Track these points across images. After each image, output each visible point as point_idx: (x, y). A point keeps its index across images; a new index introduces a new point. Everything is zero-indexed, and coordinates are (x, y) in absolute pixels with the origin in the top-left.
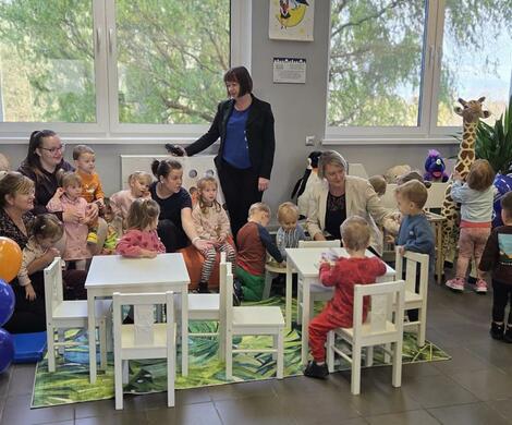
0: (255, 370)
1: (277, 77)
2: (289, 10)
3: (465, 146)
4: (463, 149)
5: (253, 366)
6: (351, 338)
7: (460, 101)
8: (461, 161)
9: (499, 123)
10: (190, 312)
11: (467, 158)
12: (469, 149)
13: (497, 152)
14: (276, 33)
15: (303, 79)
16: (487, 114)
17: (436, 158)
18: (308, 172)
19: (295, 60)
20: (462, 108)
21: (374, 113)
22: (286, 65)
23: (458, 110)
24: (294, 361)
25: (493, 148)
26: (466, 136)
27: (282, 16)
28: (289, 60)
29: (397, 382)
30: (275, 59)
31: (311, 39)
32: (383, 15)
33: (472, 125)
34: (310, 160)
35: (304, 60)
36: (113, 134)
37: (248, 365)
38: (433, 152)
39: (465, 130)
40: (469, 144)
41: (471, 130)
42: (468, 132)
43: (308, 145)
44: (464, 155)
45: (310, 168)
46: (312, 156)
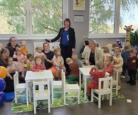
0: (72, 102)
1: (75, 20)
2: (78, 2)
3: (127, 39)
4: (126, 40)
5: (71, 101)
6: (98, 93)
7: (125, 26)
8: (126, 43)
9: (136, 32)
10: (54, 86)
11: (128, 42)
12: (128, 39)
14: (75, 8)
15: (82, 21)
16: (133, 30)
17: (119, 42)
18: (84, 46)
19: (80, 16)
20: (126, 28)
22: (78, 17)
23: (125, 29)
24: (82, 99)
26: (127, 36)
27: (77, 4)
28: (79, 16)
29: (111, 104)
30: (75, 15)
31: (85, 10)
32: (103, 2)
33: (129, 33)
35: (83, 16)
36: (31, 37)
37: (70, 100)
38: (118, 40)
39: (127, 34)
40: (128, 38)
41: (128, 34)
42: (128, 35)
43: (84, 39)
44: (127, 41)
45: (85, 45)
46: (85, 42)
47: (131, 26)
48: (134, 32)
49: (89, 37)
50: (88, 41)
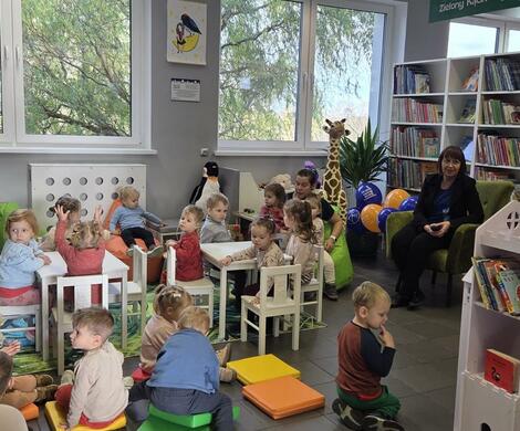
1: (174, 96)
2: (184, 37)
3: (332, 158)
4: (330, 161)
6: (258, 310)
7: (327, 121)
8: (330, 170)
9: (360, 139)
11: (334, 168)
12: (335, 161)
13: (359, 164)
14: (173, 57)
15: (197, 98)
16: (348, 133)
18: (205, 180)
19: (191, 81)
20: (329, 127)
21: (253, 127)
22: (183, 85)
23: (326, 128)
25: (356, 161)
26: (333, 150)
27: (178, 42)
28: (185, 80)
29: (296, 346)
30: (173, 79)
31: (204, 63)
32: (259, 39)
33: (337, 141)
34: (206, 169)
35: (198, 81)
38: (308, 163)
39: (332, 145)
40: (335, 156)
43: (203, 156)
44: (332, 165)
45: (206, 176)
46: (208, 166)
47: (344, 121)
48: (353, 138)
49: (219, 152)
50: (215, 164)
